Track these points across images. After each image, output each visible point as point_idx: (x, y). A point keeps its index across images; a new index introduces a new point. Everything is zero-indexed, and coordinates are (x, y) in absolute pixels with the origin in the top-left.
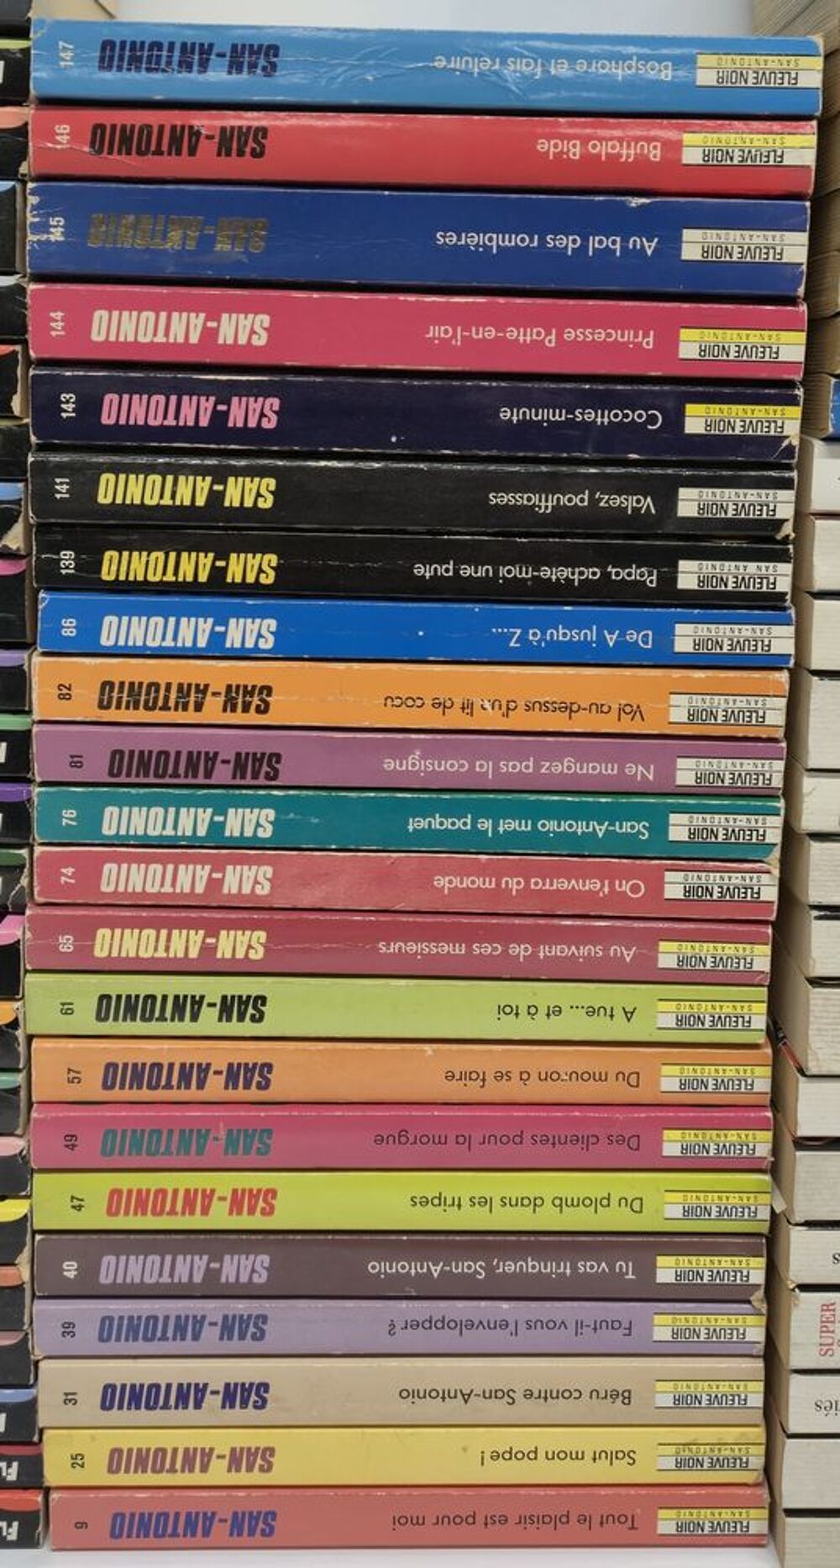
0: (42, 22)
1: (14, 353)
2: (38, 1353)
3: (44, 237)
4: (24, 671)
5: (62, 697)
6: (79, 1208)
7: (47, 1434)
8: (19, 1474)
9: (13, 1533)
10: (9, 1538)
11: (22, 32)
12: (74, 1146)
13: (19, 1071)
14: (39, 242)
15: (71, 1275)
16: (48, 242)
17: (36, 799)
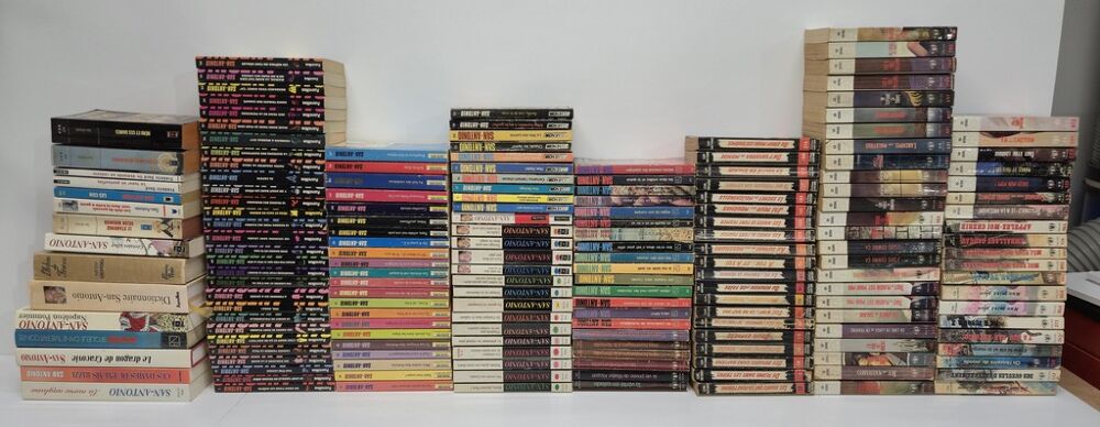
0: (327, 147)
1: (323, 199)
2: (333, 359)
3: (328, 181)
4: (326, 249)
5: (333, 253)
6: (339, 335)
7: (335, 372)
8: (330, 379)
9: (330, 389)
11: (324, 149)
12: (337, 325)
13: (327, 313)
15: (338, 346)
17: (330, 270)
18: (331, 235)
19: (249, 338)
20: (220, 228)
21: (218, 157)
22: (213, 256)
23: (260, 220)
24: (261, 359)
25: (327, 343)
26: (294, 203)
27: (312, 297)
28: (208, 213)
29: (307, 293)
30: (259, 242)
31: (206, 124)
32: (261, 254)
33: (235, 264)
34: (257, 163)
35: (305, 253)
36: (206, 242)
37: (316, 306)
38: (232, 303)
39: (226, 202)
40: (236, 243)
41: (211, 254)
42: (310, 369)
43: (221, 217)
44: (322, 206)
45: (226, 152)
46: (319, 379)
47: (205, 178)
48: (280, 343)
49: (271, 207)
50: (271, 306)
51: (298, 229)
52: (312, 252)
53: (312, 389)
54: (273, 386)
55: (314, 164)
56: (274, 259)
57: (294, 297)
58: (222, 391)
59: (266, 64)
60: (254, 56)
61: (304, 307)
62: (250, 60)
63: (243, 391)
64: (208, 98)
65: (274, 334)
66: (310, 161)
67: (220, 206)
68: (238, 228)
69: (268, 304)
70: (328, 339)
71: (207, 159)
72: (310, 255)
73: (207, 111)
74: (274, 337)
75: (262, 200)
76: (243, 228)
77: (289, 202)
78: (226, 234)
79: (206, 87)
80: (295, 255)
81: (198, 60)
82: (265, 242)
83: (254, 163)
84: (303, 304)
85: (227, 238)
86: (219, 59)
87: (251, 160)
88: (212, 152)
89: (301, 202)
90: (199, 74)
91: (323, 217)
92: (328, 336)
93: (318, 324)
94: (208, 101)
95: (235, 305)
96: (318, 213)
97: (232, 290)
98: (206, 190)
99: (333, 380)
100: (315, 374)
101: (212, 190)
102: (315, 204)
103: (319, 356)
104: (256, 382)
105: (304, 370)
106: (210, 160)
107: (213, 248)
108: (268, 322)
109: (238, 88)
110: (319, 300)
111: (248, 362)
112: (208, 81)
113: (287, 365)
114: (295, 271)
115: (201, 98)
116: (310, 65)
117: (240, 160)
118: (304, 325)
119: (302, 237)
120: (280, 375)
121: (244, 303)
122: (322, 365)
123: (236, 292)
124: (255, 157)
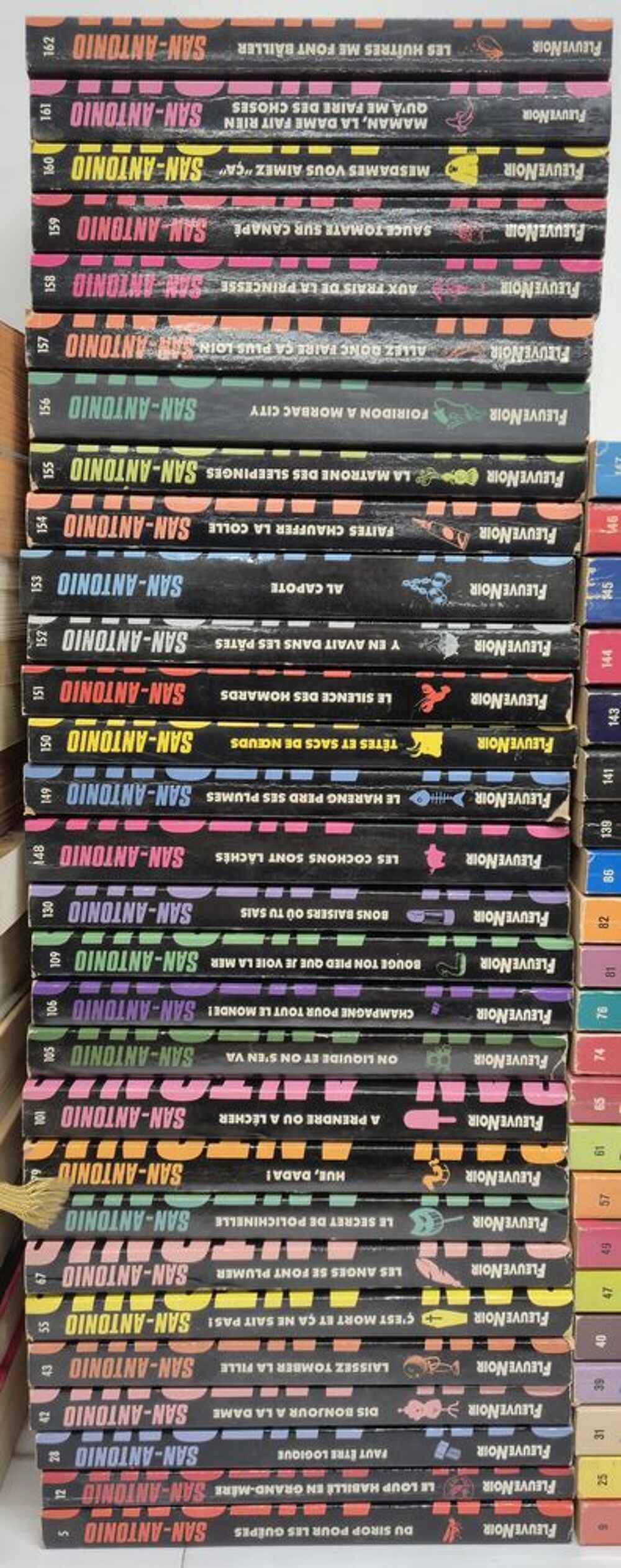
0: (602, 445)
1: (568, 679)
2: (576, 1402)
3: (598, 597)
4: (567, 908)
5: (601, 926)
6: (609, 1296)
7: (581, 1460)
8: (556, 1490)
9: (552, 1533)
10: (550, 1536)
11: (580, 450)
12: (608, 1252)
13: (562, 1196)
14: (594, 600)
15: (601, 1345)
16: (600, 600)
17: (579, 1000)
18: (594, 841)
19: (211, 1311)
20: (95, 813)
21: (100, 489)
22: (61, 938)
23: (274, 774)
24: (256, 1402)
25: (554, 1331)
26: (432, 698)
27: (492, 1122)
28: (46, 743)
29: (474, 1105)
30: (264, 875)
31: (57, 337)
32: (267, 927)
33: (156, 974)
34: (277, 518)
35: (465, 925)
36: (28, 876)
37: (513, 1161)
38: (135, 1149)
39: (126, 693)
40: (163, 878)
41: (50, 927)
42: (467, 1446)
43: (101, 761)
44: (554, 715)
45: (137, 471)
46: (506, 1487)
47: (37, 584)
48: (348, 1333)
49: (325, 714)
50: (312, 1160)
51: (439, 813)
52: (497, 918)
53: (471, 1533)
54: (299, 1519)
55: (528, 519)
56: (327, 950)
57: (414, 1119)
58: (76, 1541)
59: (350, 50)
60: (294, 12)
61: (456, 1169)
62: (278, 31)
63: (165, 1541)
64: (69, 215)
65: (322, 1292)
66: (512, 509)
67: (102, 713)
68: (174, 813)
69: (294, 1150)
70: (562, 1316)
71: (51, 500)
72: (485, 931)
73: (64, 275)
74: (321, 1306)
75: (291, 685)
76: (200, 809)
77: (408, 694)
78: (121, 838)
79: (64, 161)
80: (422, 931)
81: (35, 34)
82: (289, 876)
83: (261, 515)
84: (453, 1151)
85: (125, 856)
86: (136, 28)
87: (250, 505)
88: (77, 471)
89: (461, 691)
90: (36, 101)
91: (561, 760)
92: (559, 1298)
93: (517, 1241)
94: (70, 227)
95: (152, 1156)
96: (533, 743)
97: (139, 1089)
98: (42, 641)
99: (567, 1491)
100: (489, 1468)
101: (70, 642)
102: (526, 700)
103: (515, 1388)
104: (228, 1502)
105: (441, 1451)
106: (65, 508)
107: (62, 903)
108: (298, 1236)
109: (212, 164)
110: (529, 1136)
111: (198, 1415)
112: (75, 138)
113: (368, 1426)
114: (422, 1007)
115: (41, 215)
116: (555, 48)
117: (200, 504)
118: (457, 1250)
119: (455, 848)
120: (334, 1470)
121: (192, 1150)
122: (523, 1429)
123: (155, 1100)
124: (263, 491)
